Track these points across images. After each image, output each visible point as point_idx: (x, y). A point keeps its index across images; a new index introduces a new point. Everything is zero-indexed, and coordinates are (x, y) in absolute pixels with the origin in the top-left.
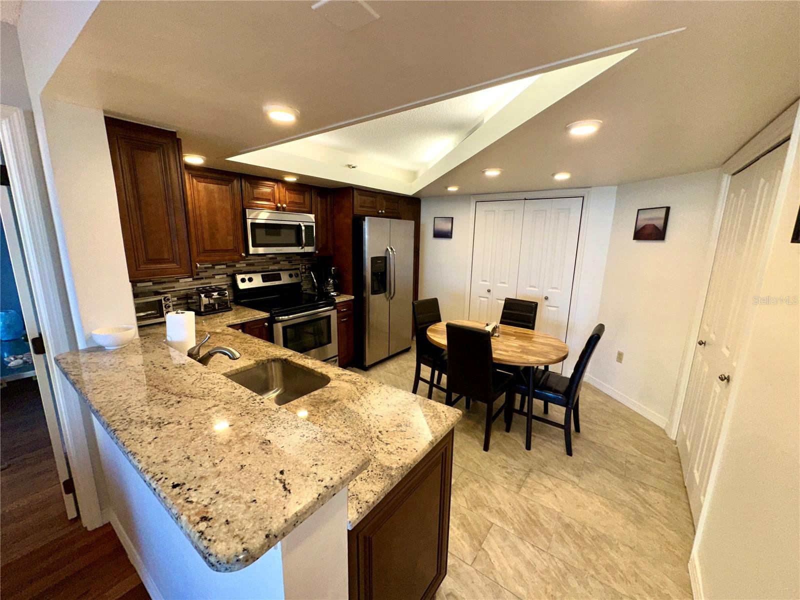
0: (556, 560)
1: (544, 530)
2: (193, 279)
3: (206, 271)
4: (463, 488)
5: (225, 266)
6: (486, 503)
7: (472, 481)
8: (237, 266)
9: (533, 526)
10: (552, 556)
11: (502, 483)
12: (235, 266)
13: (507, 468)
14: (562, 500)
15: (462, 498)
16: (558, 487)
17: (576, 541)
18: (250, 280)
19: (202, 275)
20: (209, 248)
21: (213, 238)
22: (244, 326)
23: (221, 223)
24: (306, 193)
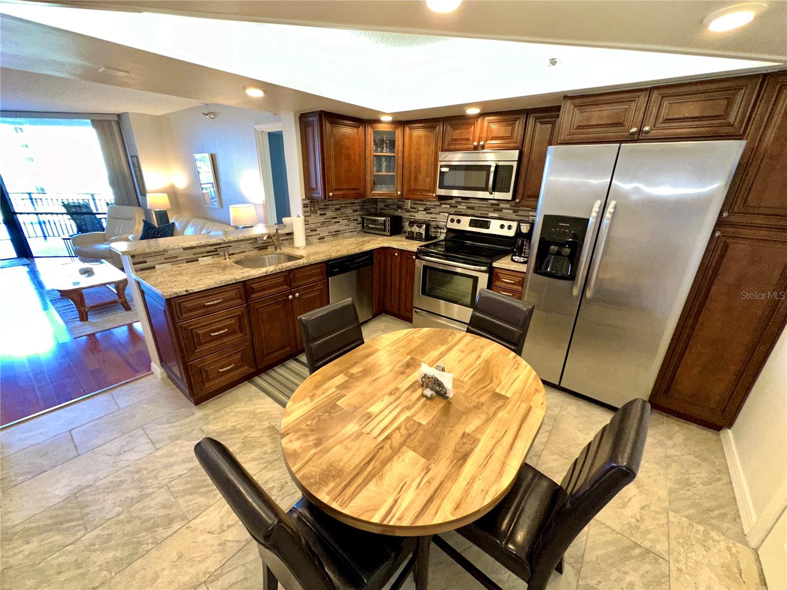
0: (155, 490)
1: (185, 492)
4: (270, 438)
5: (448, 206)
6: (244, 452)
7: (275, 448)
8: (459, 206)
9: (194, 485)
10: (161, 488)
11: (261, 476)
12: (457, 207)
13: (280, 491)
14: (201, 538)
15: (260, 435)
16: (220, 545)
17: (153, 520)
18: (459, 221)
19: (432, 210)
20: (413, 187)
21: (416, 179)
22: (401, 251)
23: (423, 167)
24: (518, 122)
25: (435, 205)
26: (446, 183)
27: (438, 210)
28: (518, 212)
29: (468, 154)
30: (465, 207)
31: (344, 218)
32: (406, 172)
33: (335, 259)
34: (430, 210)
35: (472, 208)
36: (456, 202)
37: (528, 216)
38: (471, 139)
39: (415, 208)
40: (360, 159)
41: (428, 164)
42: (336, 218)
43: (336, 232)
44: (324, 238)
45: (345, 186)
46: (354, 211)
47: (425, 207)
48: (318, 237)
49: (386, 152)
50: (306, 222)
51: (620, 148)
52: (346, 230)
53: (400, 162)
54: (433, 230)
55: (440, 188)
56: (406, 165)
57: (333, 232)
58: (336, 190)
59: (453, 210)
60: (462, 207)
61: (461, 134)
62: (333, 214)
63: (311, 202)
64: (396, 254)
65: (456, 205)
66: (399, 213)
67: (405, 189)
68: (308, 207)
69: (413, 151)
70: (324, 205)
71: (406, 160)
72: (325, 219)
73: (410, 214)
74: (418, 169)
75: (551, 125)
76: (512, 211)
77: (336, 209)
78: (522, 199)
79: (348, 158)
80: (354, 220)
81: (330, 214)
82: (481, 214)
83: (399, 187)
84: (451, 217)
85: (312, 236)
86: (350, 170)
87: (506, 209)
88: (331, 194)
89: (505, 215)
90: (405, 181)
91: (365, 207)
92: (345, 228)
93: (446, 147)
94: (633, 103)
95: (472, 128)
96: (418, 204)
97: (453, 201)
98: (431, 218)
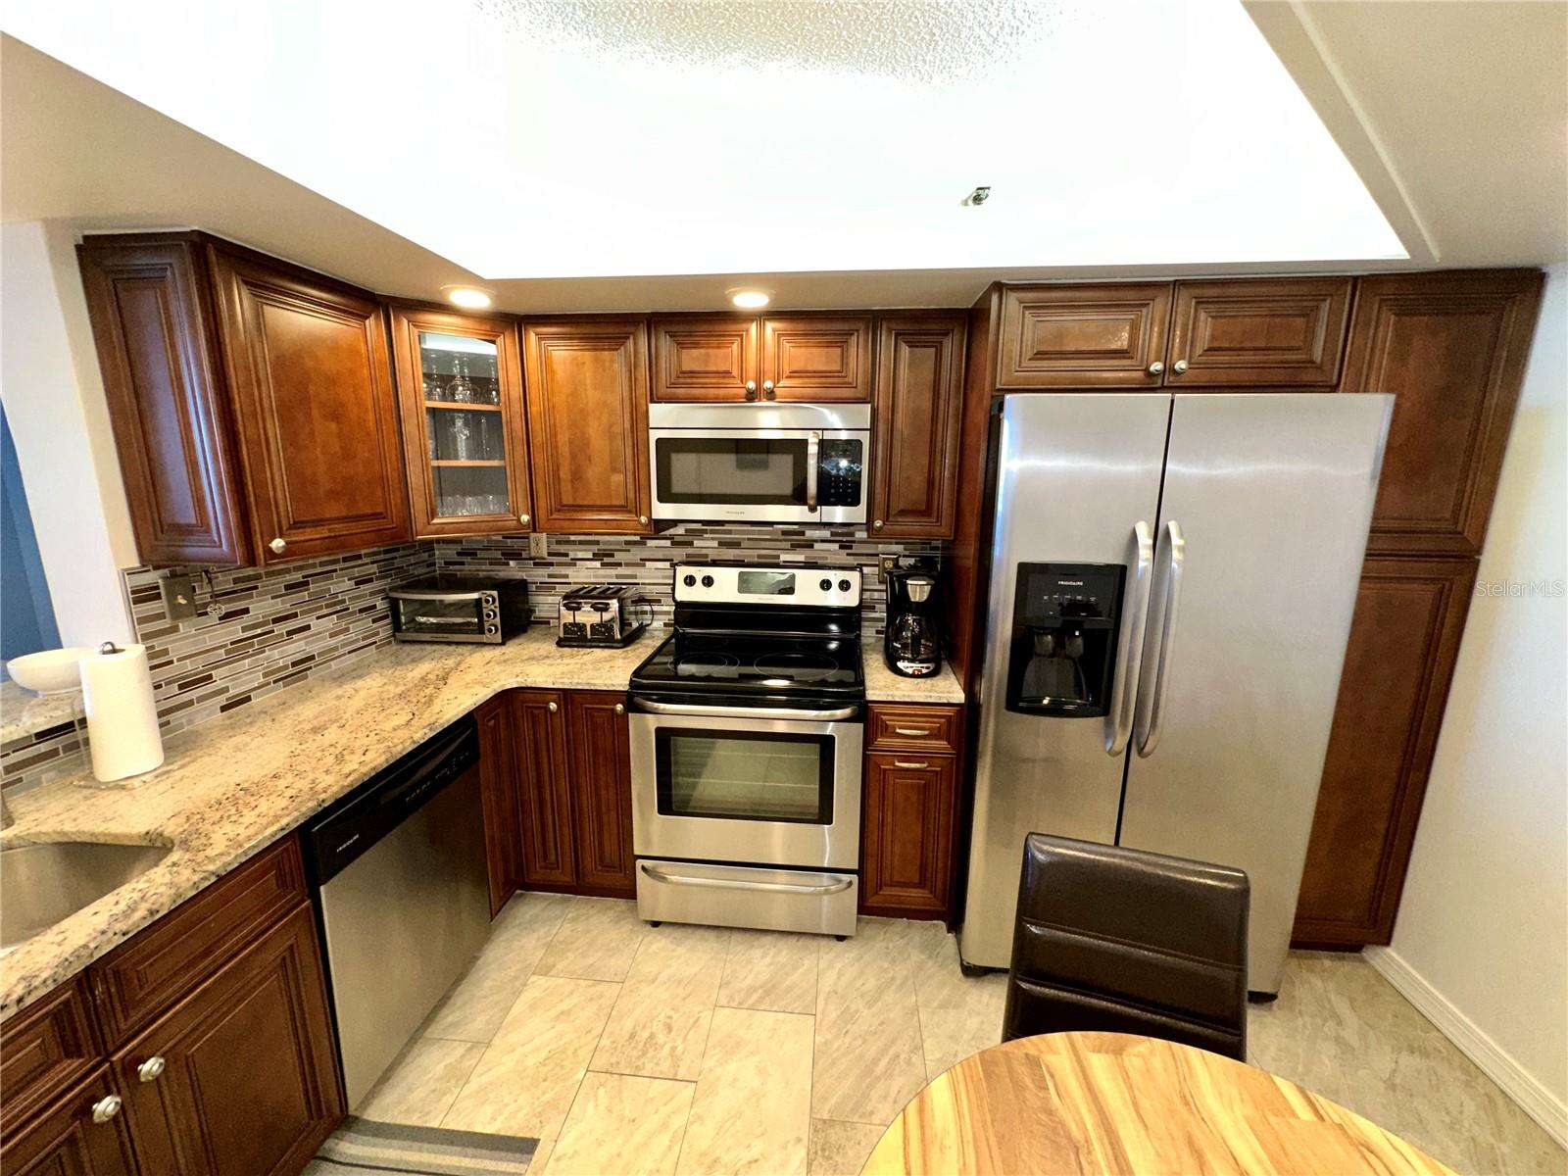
2: (602, 565)
3: (629, 551)
5: (668, 543)
8: (697, 543)
12: (691, 544)
18: (708, 581)
19: (619, 557)
20: (567, 499)
21: (577, 476)
22: (567, 696)
23: (598, 443)
24: (854, 338)
25: (627, 543)
26: (677, 487)
27: (636, 554)
28: (850, 547)
29: (728, 411)
30: (715, 544)
31: (325, 611)
32: (539, 460)
33: (339, 803)
34: (612, 556)
35: (736, 545)
36: (687, 531)
37: (877, 555)
38: (735, 372)
39: (567, 555)
40: (378, 422)
41: (612, 438)
42: (295, 615)
43: (294, 664)
44: (248, 699)
45: (333, 510)
46: (357, 583)
47: (595, 548)
48: (222, 700)
49: (463, 401)
50: (157, 661)
51: (1172, 401)
52: (336, 649)
53: (518, 425)
54: (632, 609)
55: (661, 499)
56: (538, 438)
57: (286, 667)
58: (297, 525)
59: (680, 553)
60: (707, 545)
61: (706, 359)
62: (280, 606)
63: (173, 575)
64: (553, 706)
65: (689, 539)
66: (513, 570)
67: (542, 504)
68: (158, 597)
69: (560, 400)
70: (236, 581)
71: (536, 426)
72: (244, 629)
73: (552, 570)
74: (580, 448)
75: (934, 349)
76: (836, 546)
77: (287, 587)
78: (887, 520)
79: (336, 414)
80: (361, 611)
81: (261, 607)
82: (759, 556)
83: (522, 501)
84: (683, 572)
85: (190, 703)
86: (348, 455)
87: (823, 541)
88: (278, 544)
89: (823, 554)
90: (539, 486)
91: (397, 563)
92: (333, 642)
93: (663, 390)
94: (1144, 310)
95: (735, 347)
96: (574, 542)
97: (680, 530)
98: (617, 577)
